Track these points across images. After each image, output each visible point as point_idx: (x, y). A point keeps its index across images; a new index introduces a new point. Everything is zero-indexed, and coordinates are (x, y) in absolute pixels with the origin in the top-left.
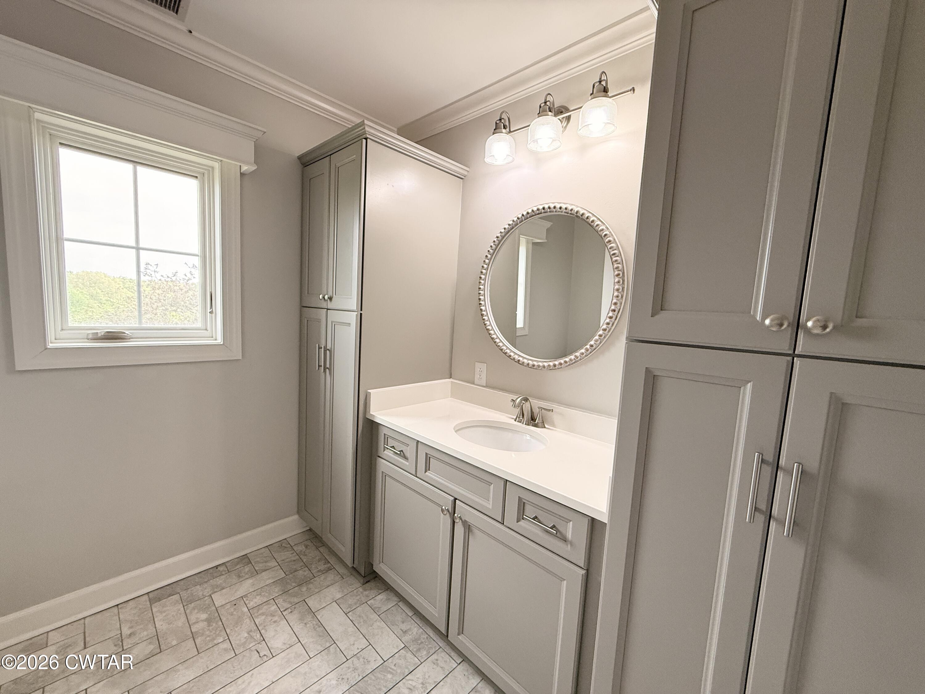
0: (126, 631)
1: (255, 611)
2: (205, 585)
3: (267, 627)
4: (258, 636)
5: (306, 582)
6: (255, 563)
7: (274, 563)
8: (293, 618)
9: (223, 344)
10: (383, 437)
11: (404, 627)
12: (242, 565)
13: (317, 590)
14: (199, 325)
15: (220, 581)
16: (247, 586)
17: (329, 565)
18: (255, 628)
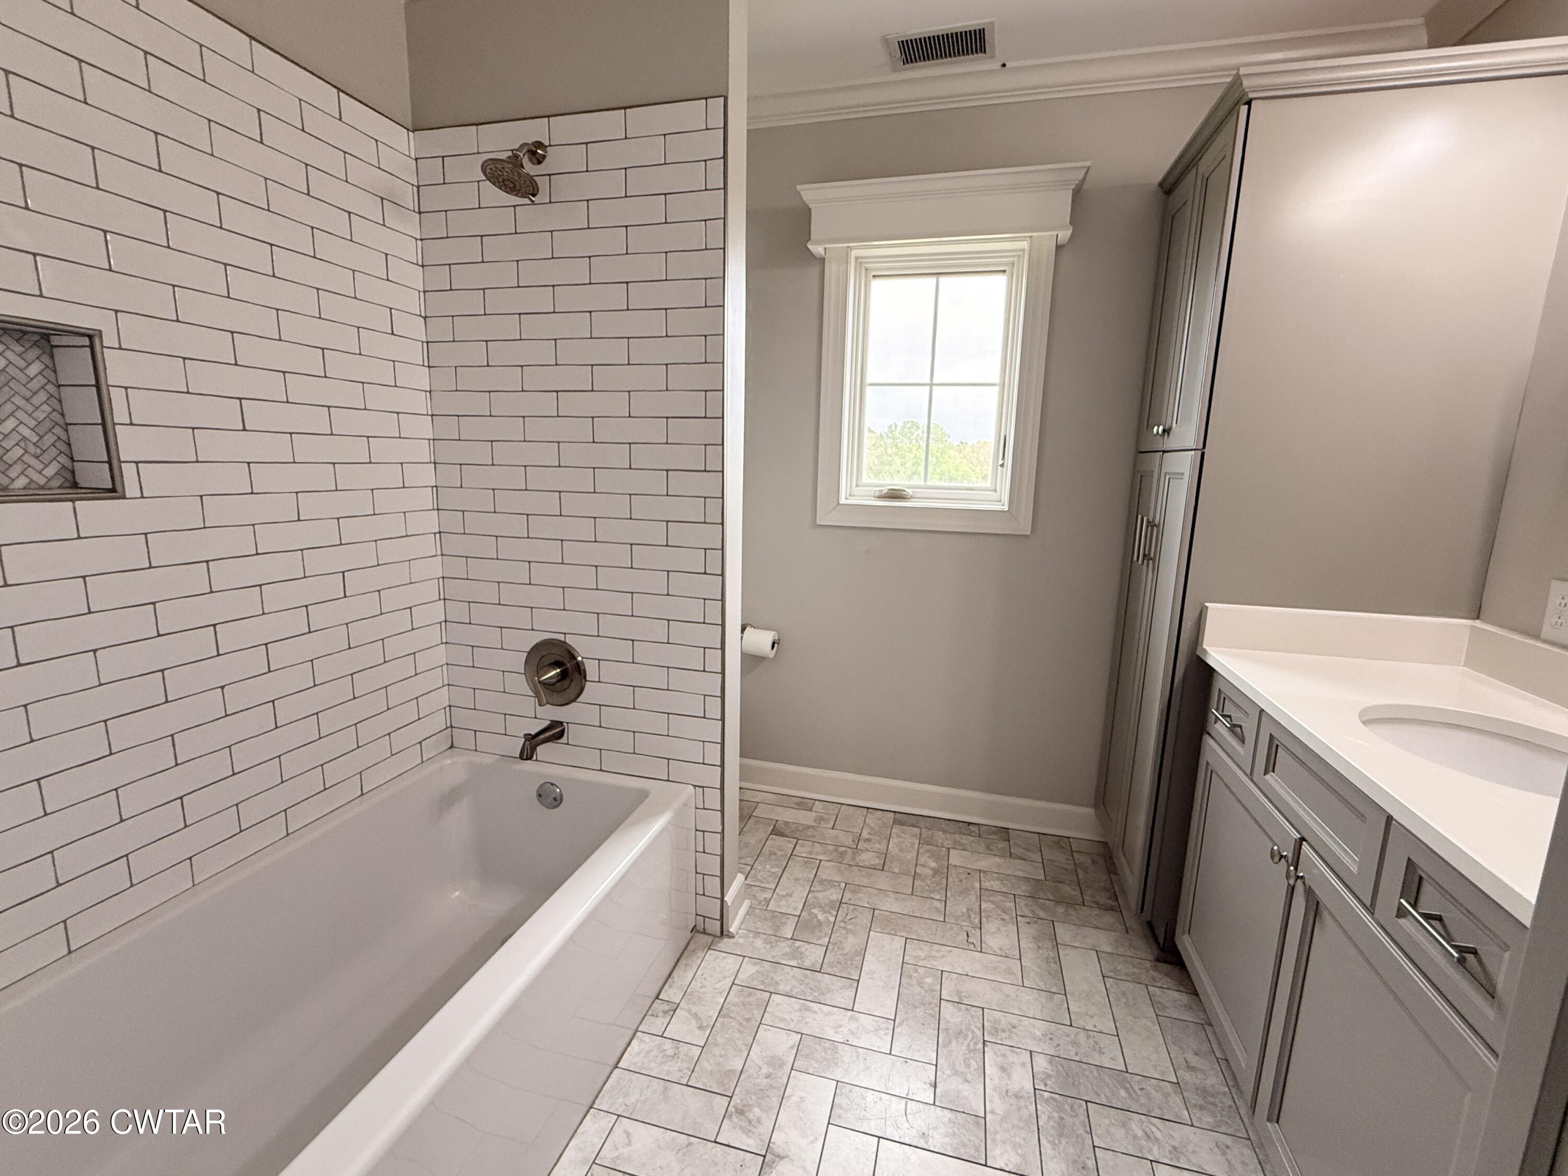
0: (865, 834)
1: (987, 893)
2: (948, 836)
3: (990, 919)
4: (977, 920)
5: (1068, 903)
6: (1014, 844)
7: (1037, 857)
8: (1028, 932)
9: (1008, 511)
10: (1217, 694)
11: (1194, 1061)
12: (997, 838)
13: (1078, 923)
14: (988, 484)
15: (966, 841)
16: (990, 862)
17: (1115, 904)
18: (978, 910)
